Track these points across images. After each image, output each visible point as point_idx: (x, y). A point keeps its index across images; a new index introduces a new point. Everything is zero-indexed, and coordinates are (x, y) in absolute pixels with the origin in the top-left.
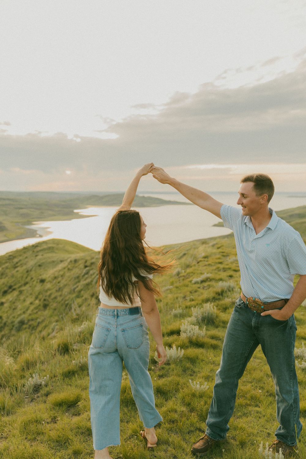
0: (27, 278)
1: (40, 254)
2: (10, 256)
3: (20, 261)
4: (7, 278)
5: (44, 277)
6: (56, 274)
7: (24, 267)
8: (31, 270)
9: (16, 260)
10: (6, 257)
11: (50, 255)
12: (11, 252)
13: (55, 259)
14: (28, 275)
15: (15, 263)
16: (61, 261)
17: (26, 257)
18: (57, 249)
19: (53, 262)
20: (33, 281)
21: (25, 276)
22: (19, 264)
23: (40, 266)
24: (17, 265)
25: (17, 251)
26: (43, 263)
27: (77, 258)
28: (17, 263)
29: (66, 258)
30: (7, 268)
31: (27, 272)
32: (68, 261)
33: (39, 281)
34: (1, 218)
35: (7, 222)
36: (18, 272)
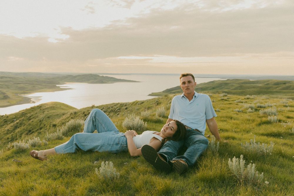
0: (40, 125)
1: (46, 110)
2: (23, 113)
3: (32, 115)
4: (25, 126)
5: (54, 123)
6: (63, 121)
7: (37, 119)
8: (42, 120)
9: (29, 115)
10: (20, 114)
11: (54, 111)
12: (23, 110)
13: (58, 113)
14: (41, 123)
15: (28, 117)
16: (64, 114)
17: (36, 113)
18: (56, 108)
19: (58, 115)
20: (47, 126)
21: (39, 124)
22: (32, 117)
23: (48, 117)
24: (31, 118)
25: (27, 110)
26: (51, 115)
27: (77, 111)
28: (30, 117)
29: (66, 112)
30: (23, 120)
31: (40, 121)
32: (69, 113)
33: (51, 126)
34: (4, 91)
35: (9, 93)
36: (32, 121)
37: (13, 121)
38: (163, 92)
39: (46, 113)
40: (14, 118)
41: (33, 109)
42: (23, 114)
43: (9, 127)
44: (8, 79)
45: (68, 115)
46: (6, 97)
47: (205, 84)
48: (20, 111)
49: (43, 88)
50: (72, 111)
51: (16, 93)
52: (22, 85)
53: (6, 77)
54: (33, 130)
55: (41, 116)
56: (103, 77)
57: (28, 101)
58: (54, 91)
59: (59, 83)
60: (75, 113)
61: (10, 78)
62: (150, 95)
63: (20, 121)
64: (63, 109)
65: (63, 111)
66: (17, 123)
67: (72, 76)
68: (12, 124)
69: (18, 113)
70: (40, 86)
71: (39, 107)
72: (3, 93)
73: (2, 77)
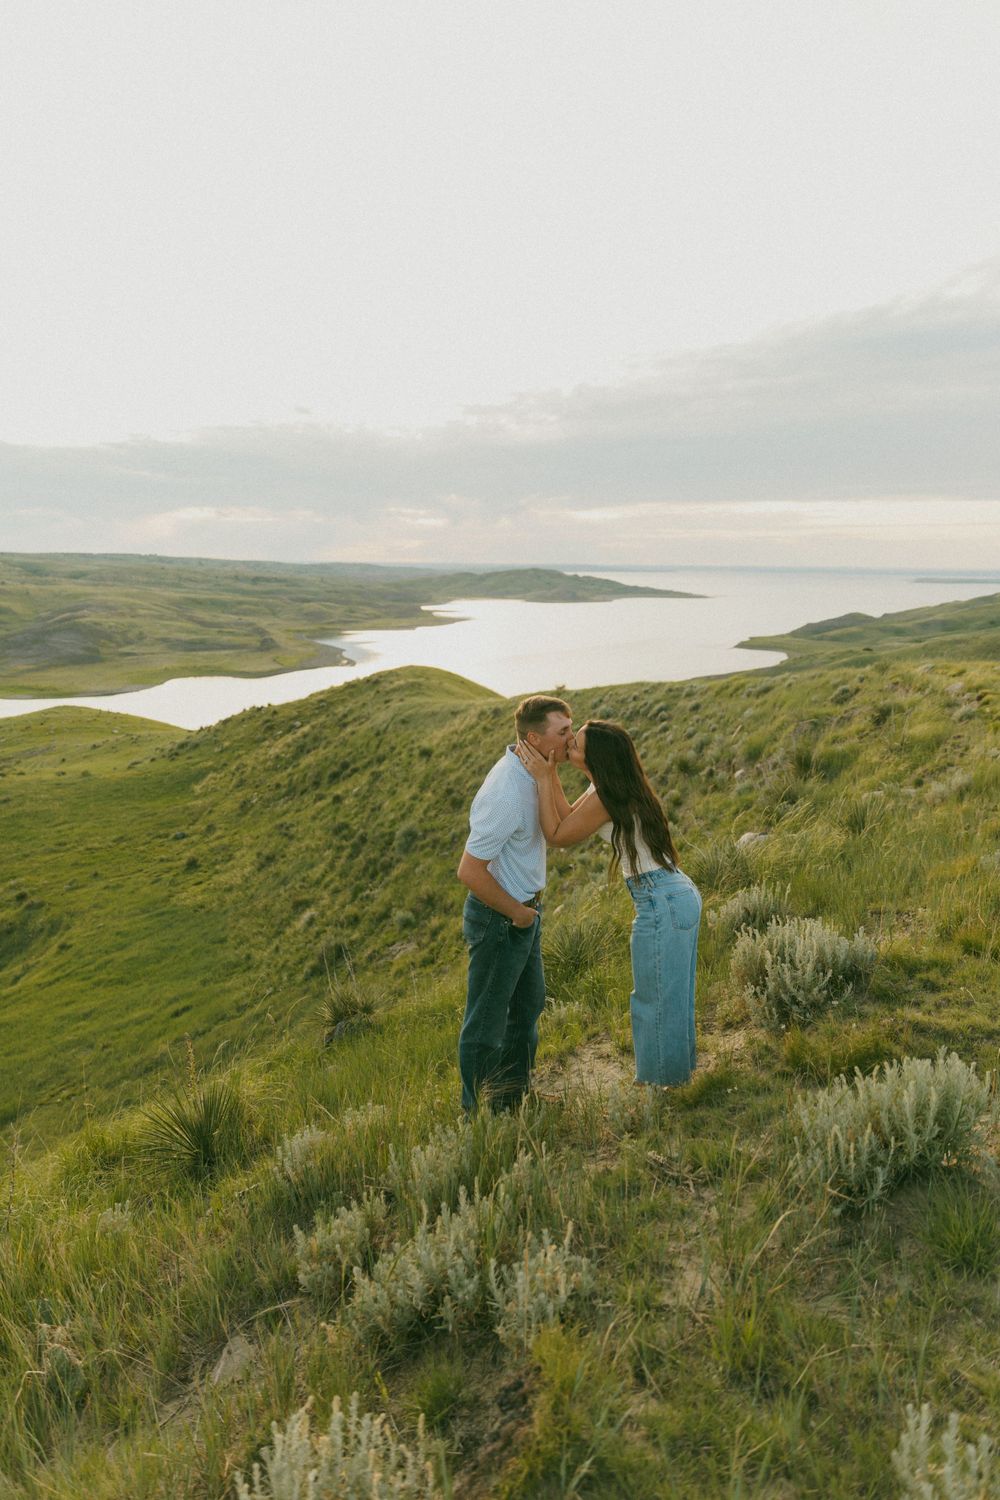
0: (378, 747)
1: (395, 696)
2: (322, 701)
3: (351, 711)
4: (331, 748)
5: (425, 744)
6: (455, 739)
7: (367, 725)
8: (385, 731)
9: (340, 710)
10: (312, 704)
11: (418, 700)
12: (322, 693)
13: (436, 708)
14: (381, 741)
15: (340, 716)
16: (454, 714)
17: (364, 704)
18: (428, 688)
19: (434, 714)
20: (400, 754)
21: (374, 743)
22: (350, 718)
23: (404, 722)
24: (346, 720)
25: (333, 691)
26: (410, 716)
27: (501, 706)
28: (345, 716)
29: (462, 708)
30: (323, 726)
31: (378, 734)
32: (473, 712)
33: (416, 752)
34: (263, 622)
35: (277, 631)
36: (353, 733)
37: (291, 729)
38: (794, 634)
39: (395, 705)
40: (295, 718)
41: (352, 688)
42: (324, 703)
43: (278, 747)
44: (274, 586)
45: (471, 718)
46: (267, 645)
47: (958, 606)
48: (312, 695)
49: (377, 617)
50: (481, 703)
51: (299, 631)
52: (314, 606)
53: (268, 580)
54: (354, 761)
55: (381, 717)
56: (576, 577)
57: (334, 658)
58: (412, 627)
59: (429, 601)
60: (497, 712)
61: (277, 580)
62: (742, 645)
63: (313, 727)
64: (449, 693)
65: (451, 703)
66: (305, 736)
67: (471, 575)
68: (289, 738)
69: (307, 699)
70: (369, 610)
71: (374, 682)
72: (261, 632)
73: (256, 580)
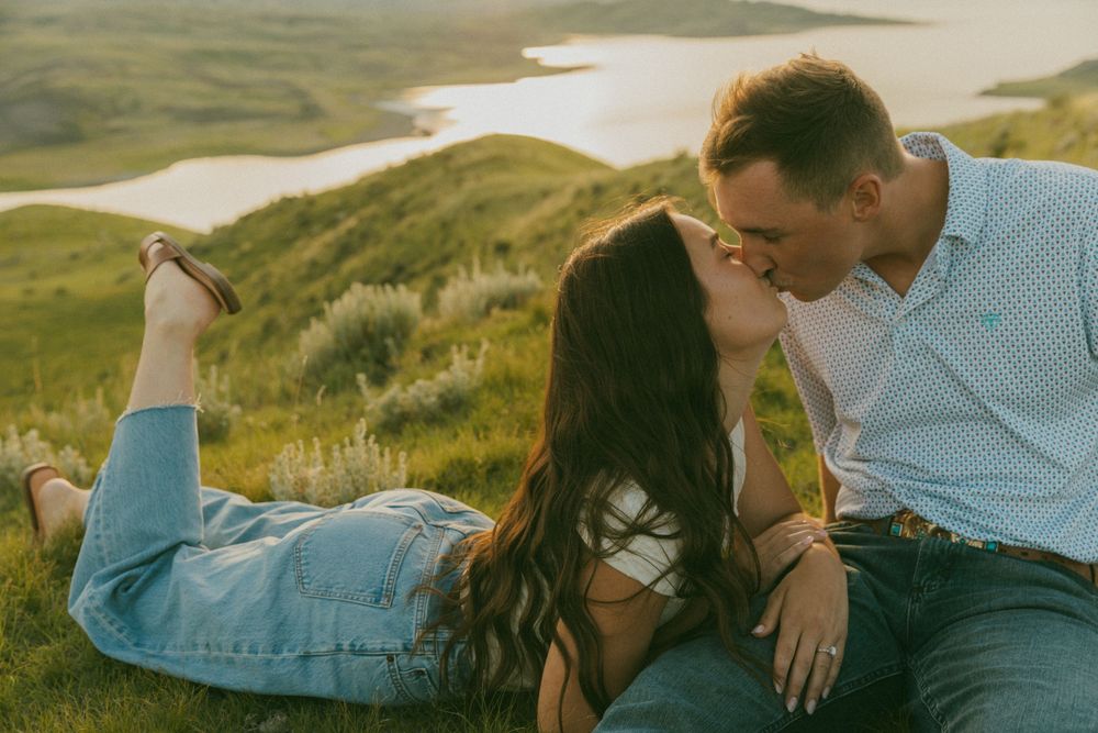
0: (444, 242)
1: (470, 175)
2: (375, 185)
3: (411, 196)
4: (382, 246)
5: (503, 236)
6: (542, 228)
7: (431, 214)
8: (454, 222)
9: (397, 195)
10: (360, 191)
11: (499, 178)
14: (447, 235)
15: (396, 203)
16: (544, 194)
17: (429, 187)
18: (517, 162)
19: (519, 196)
20: (471, 249)
21: (438, 237)
22: (410, 207)
23: (478, 208)
24: (403, 210)
25: (392, 172)
26: (489, 201)
28: (403, 203)
29: (556, 186)
30: (374, 218)
31: (444, 226)
32: (570, 191)
33: (491, 248)
34: (303, 80)
35: (323, 89)
36: (412, 226)
37: (332, 223)
39: (470, 185)
40: (338, 209)
41: (416, 167)
42: (375, 189)
43: (314, 248)
45: (563, 200)
46: (310, 113)
50: (583, 179)
51: (354, 91)
52: (372, 55)
54: (411, 263)
55: (449, 201)
57: (403, 126)
58: (512, 80)
59: (535, 43)
60: (598, 190)
62: (987, 93)
63: (361, 220)
64: (544, 168)
65: (542, 180)
66: (350, 232)
68: (329, 236)
69: (356, 185)
70: (452, 58)
71: (444, 157)
72: (299, 93)
73: (292, 21)
